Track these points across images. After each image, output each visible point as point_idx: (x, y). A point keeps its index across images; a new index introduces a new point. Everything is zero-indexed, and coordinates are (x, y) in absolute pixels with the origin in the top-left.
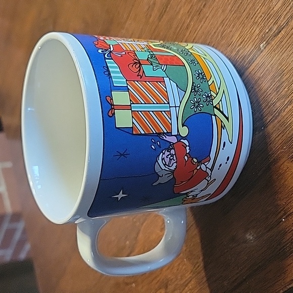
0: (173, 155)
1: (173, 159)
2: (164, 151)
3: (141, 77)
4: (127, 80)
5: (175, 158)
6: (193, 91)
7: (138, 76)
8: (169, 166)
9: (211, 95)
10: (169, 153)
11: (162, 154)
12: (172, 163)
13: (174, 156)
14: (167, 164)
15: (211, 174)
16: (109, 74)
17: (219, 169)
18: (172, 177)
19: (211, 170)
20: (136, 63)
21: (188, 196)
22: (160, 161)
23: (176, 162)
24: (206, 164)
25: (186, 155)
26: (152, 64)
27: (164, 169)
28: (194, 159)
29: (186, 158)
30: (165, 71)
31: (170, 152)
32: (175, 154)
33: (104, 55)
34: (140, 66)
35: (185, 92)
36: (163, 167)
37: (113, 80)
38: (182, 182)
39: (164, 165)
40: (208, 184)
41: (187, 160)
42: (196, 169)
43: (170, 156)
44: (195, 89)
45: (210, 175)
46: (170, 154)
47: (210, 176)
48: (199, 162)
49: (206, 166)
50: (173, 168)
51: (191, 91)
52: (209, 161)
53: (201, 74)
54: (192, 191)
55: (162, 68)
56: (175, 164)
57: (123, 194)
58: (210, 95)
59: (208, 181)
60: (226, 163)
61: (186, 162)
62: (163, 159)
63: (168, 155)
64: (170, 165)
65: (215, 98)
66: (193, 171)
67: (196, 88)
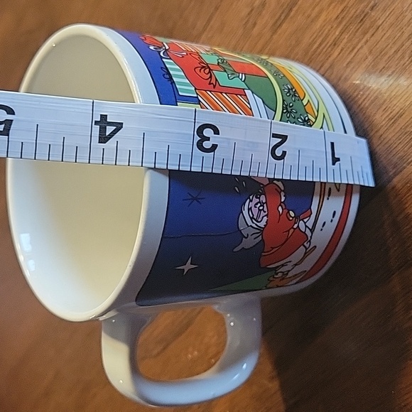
0: (264, 203)
1: (263, 209)
2: (251, 197)
3: (214, 87)
4: (196, 89)
5: (265, 209)
6: (285, 111)
7: (210, 84)
8: (257, 222)
9: (309, 119)
10: (258, 200)
11: (248, 200)
12: (261, 217)
13: (265, 205)
14: (255, 217)
15: (311, 237)
16: (171, 78)
17: (322, 230)
18: (260, 238)
19: (312, 230)
20: (204, 67)
21: (277, 274)
22: (245, 212)
23: (267, 215)
24: (305, 220)
25: (280, 205)
26: (225, 71)
27: (251, 226)
28: (291, 212)
29: (280, 209)
30: (244, 81)
31: (259, 198)
32: (266, 203)
33: (159, 52)
34: (209, 72)
35: (275, 112)
36: (250, 223)
37: (177, 86)
38: (273, 248)
39: (251, 218)
40: (305, 253)
41: (281, 212)
42: (292, 228)
43: (259, 205)
44: (287, 109)
45: (309, 238)
46: (259, 202)
47: (310, 241)
48: (297, 218)
49: (305, 223)
50: (262, 224)
51: (283, 112)
52: (310, 216)
53: (292, 89)
54: (283, 265)
55: (240, 77)
56: (265, 218)
57: (191, 264)
58: (307, 118)
59: (306, 249)
60: (332, 221)
61: (280, 215)
62: (250, 209)
63: (257, 204)
64: (259, 220)
65: (314, 123)
66: (289, 231)
67: (288, 107)
